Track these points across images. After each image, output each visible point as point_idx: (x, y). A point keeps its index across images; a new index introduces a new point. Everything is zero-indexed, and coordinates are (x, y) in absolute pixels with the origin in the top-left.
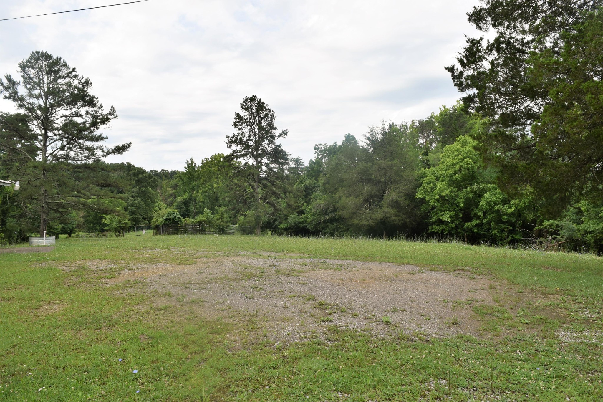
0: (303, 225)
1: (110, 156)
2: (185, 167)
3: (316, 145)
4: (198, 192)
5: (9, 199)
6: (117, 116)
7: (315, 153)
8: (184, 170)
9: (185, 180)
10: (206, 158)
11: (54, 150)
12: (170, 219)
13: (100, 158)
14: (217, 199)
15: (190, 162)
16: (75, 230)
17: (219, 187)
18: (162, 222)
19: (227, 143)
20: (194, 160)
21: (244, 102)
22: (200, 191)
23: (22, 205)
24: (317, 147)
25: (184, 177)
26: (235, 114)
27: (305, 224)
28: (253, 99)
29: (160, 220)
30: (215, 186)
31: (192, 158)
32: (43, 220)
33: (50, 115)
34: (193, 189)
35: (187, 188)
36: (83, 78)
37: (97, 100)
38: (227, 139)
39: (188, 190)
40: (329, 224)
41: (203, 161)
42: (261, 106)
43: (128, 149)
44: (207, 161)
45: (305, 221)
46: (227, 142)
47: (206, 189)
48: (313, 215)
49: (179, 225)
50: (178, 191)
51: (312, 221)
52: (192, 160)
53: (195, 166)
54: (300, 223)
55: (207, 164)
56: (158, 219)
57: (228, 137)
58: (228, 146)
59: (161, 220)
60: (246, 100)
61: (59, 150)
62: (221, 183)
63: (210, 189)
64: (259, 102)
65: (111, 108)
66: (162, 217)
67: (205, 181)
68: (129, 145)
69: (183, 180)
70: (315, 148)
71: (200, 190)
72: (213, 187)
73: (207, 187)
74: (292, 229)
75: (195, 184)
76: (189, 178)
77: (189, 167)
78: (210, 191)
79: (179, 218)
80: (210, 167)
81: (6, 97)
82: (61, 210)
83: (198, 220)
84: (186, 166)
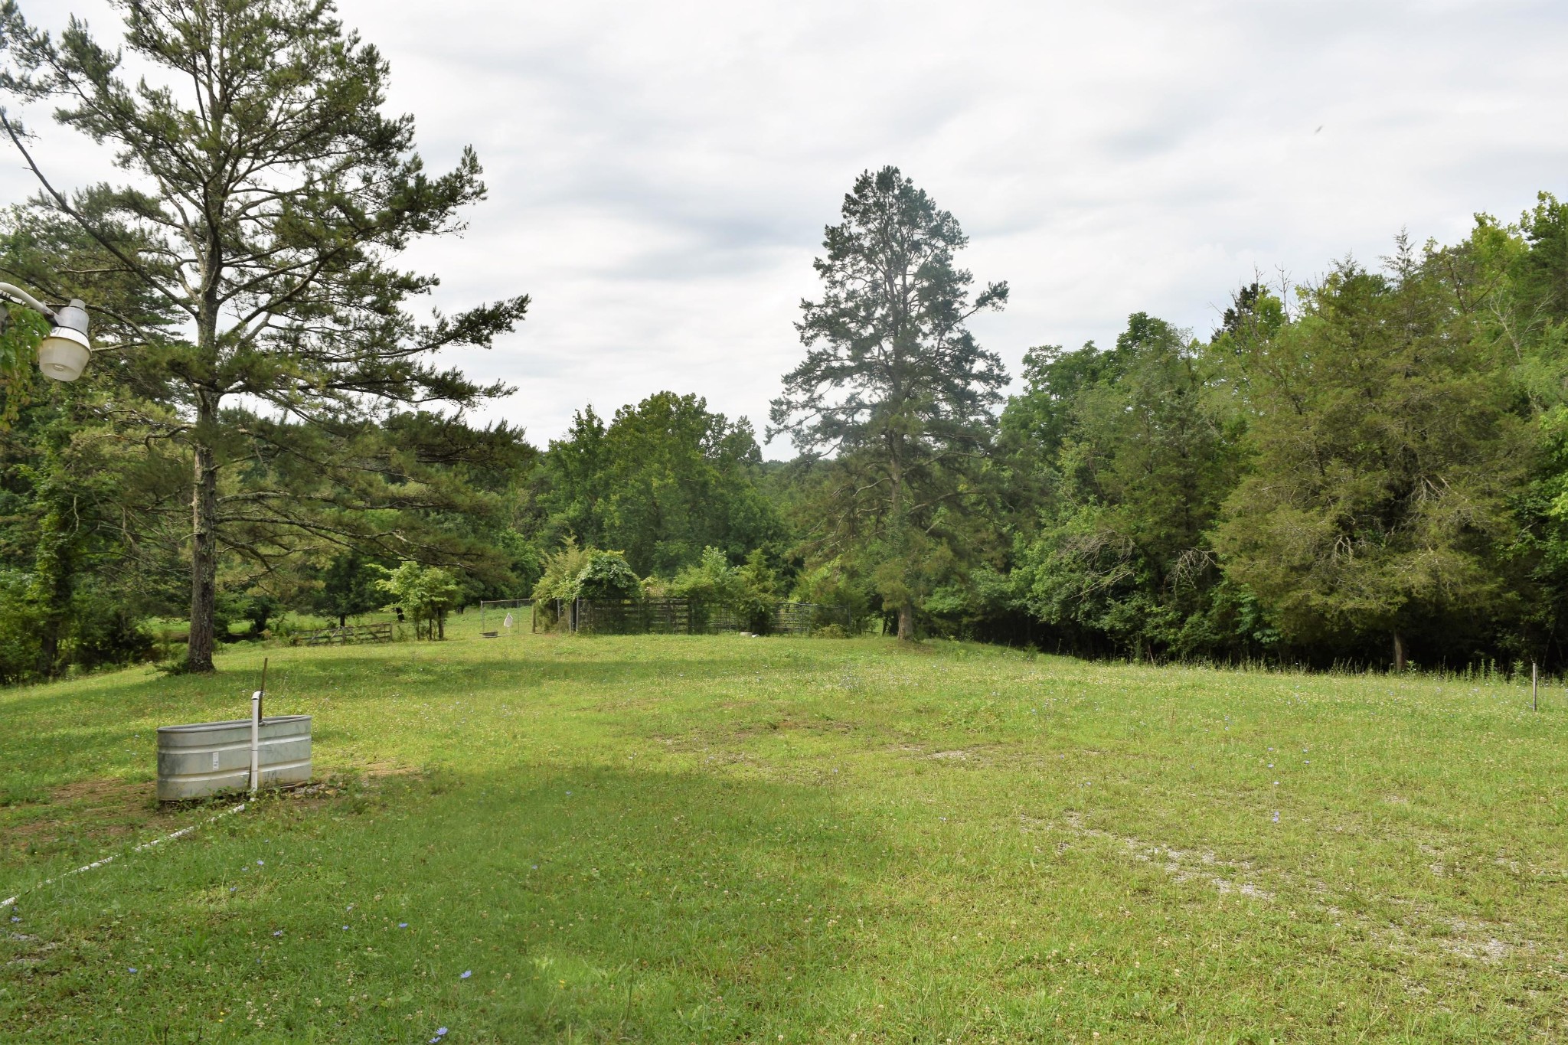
0: (1016, 602)
1: (448, 348)
2: (571, 431)
3: (1032, 350)
4: (607, 498)
5: (80, 511)
6: (483, 191)
7: (1025, 376)
8: (569, 439)
9: (571, 467)
10: (627, 407)
11: (244, 315)
12: (601, 580)
13: (410, 358)
14: (657, 521)
15: (584, 417)
16: (277, 609)
17: (665, 486)
18: (572, 590)
19: (800, 327)
20: (596, 412)
21: (857, 190)
22: (614, 498)
23: (124, 531)
24: (1034, 355)
25: (569, 456)
26: (824, 231)
27: (1024, 601)
28: (887, 178)
29: (566, 585)
30: (656, 483)
31: (589, 406)
32: (200, 591)
33: (229, 181)
34: (593, 493)
35: (578, 488)
36: (356, 41)
37: (410, 125)
38: (804, 312)
39: (581, 493)
40: (1110, 601)
41: (618, 412)
42: (915, 205)
43: (515, 323)
44: (631, 414)
45: (1020, 593)
46: (803, 323)
47: (629, 492)
48: (1053, 571)
49: (627, 602)
50: (551, 496)
51: (1049, 594)
52: (589, 411)
53: (599, 426)
54: (1004, 596)
55: (630, 422)
56: (556, 582)
57: (808, 306)
58: (802, 337)
59: (568, 584)
60: (863, 185)
61: (264, 314)
62: (672, 474)
63: (640, 493)
64: (906, 191)
65: (463, 154)
66: (574, 575)
67: (625, 469)
68: (522, 304)
69: (565, 466)
70: (1027, 360)
71: (615, 494)
72: (648, 485)
73: (633, 486)
74: (972, 615)
75: (600, 478)
76: (582, 461)
77: (582, 431)
78: (642, 497)
79: (629, 578)
80: (638, 430)
81: (64, 117)
82: (264, 550)
83: (686, 587)
84: (575, 428)
